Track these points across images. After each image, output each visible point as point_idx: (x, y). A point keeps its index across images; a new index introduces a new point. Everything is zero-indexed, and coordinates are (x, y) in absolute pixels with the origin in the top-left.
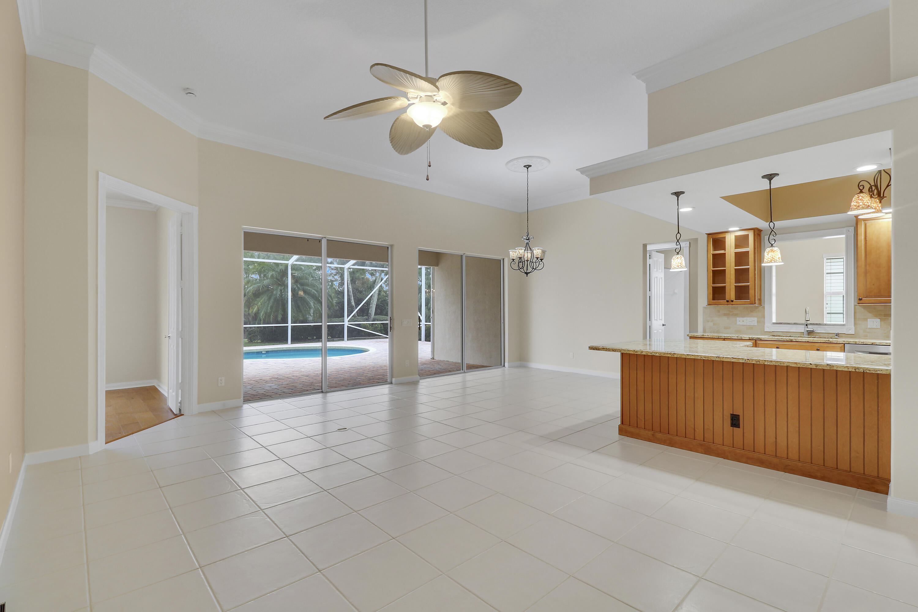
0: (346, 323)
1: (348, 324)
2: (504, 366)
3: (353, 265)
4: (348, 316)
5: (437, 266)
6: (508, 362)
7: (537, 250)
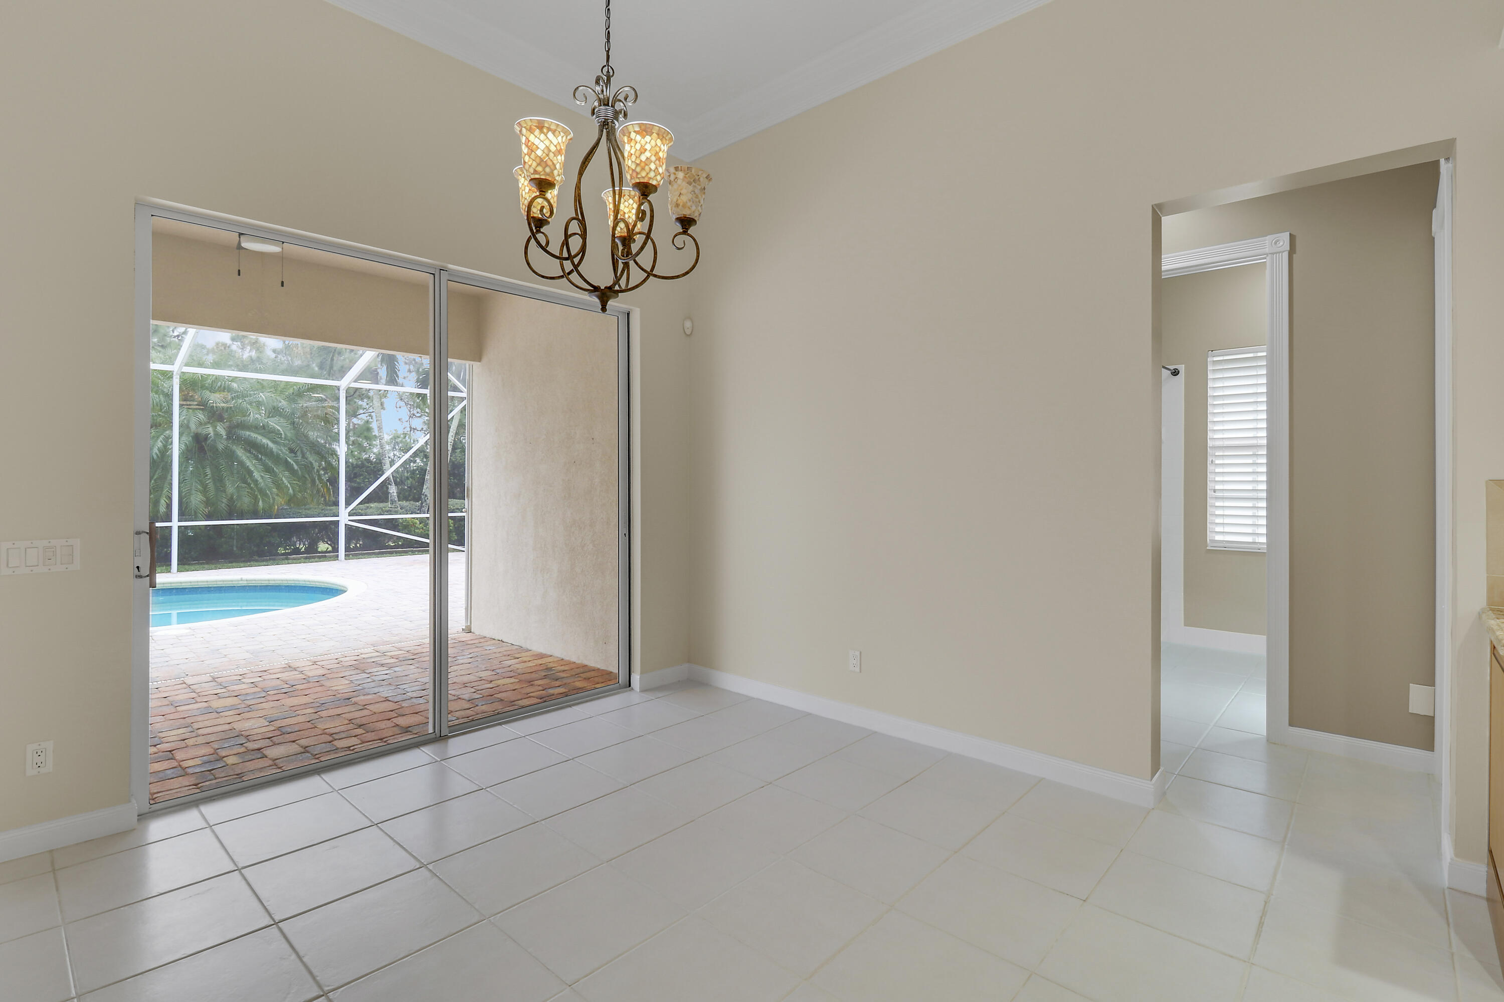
0: (344, 517)
1: (349, 520)
2: (630, 686)
3: (355, 381)
4: (348, 503)
5: (480, 362)
6: (642, 673)
7: (638, 138)
